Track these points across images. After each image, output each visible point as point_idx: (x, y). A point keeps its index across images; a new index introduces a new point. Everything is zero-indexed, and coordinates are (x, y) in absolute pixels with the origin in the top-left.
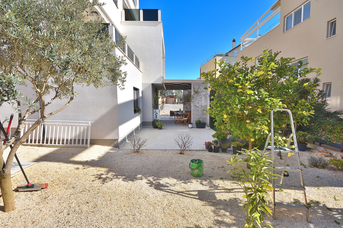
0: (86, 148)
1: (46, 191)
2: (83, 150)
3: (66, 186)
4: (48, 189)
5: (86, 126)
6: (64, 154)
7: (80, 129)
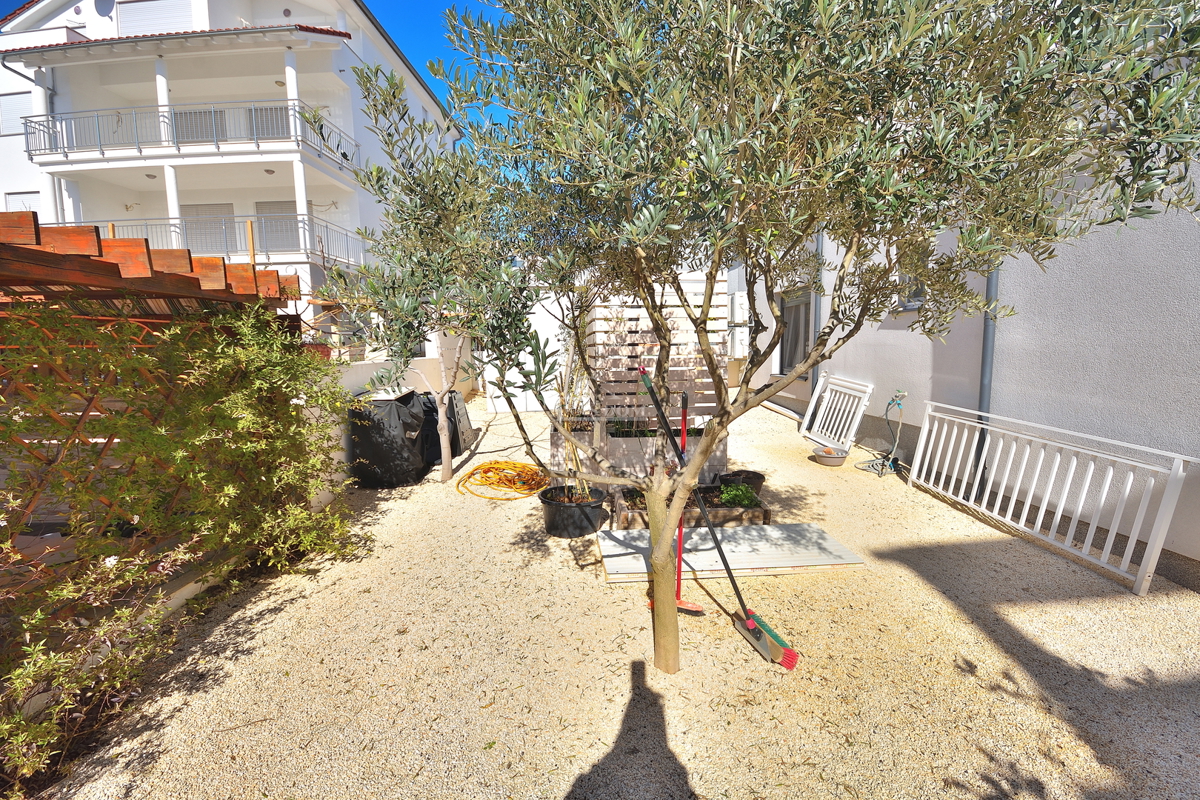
0: (1124, 588)
1: (777, 680)
2: (1098, 594)
3: (838, 710)
4: (790, 679)
5: (1155, 474)
6: (993, 574)
7: (1119, 481)
